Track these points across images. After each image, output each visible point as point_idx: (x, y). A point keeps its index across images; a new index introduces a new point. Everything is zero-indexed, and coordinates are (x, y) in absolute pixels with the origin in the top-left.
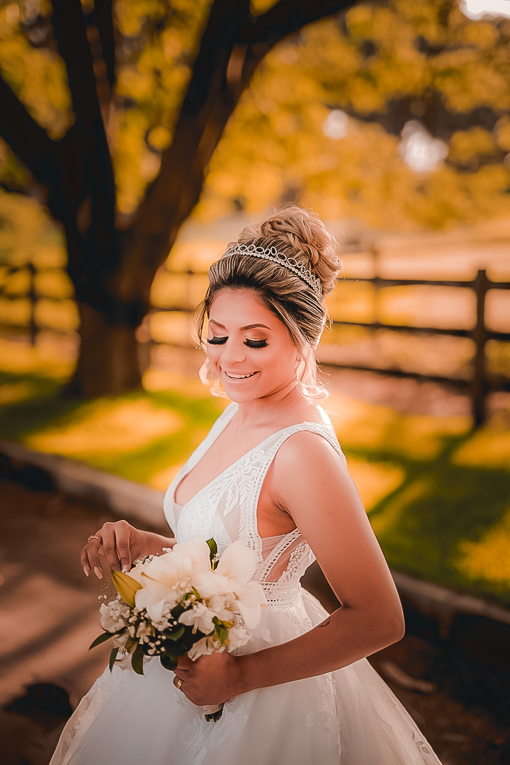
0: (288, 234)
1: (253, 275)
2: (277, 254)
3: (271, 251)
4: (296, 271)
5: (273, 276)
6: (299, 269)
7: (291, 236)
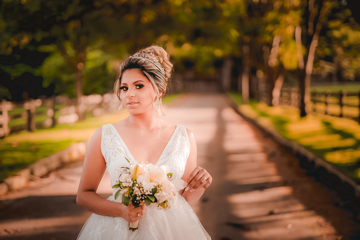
0: (150, 53)
1: (137, 62)
2: (146, 57)
3: (143, 56)
4: (154, 63)
5: (144, 63)
6: (155, 63)
7: (151, 54)
